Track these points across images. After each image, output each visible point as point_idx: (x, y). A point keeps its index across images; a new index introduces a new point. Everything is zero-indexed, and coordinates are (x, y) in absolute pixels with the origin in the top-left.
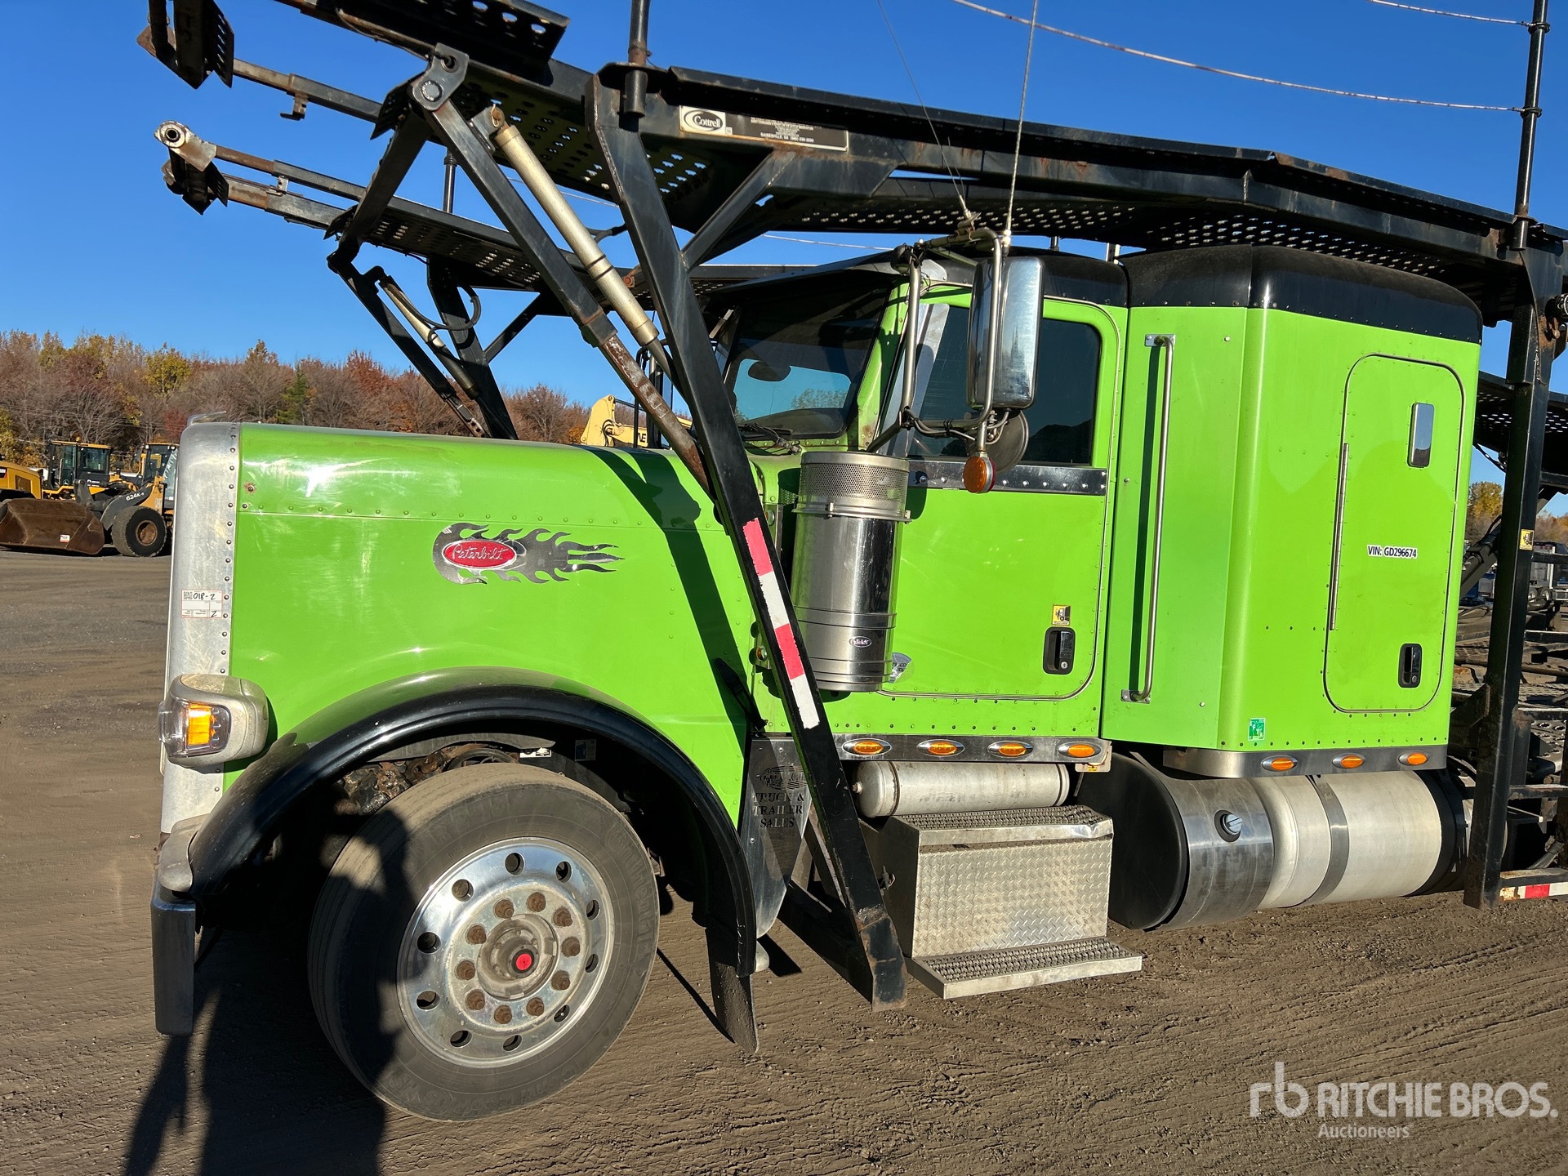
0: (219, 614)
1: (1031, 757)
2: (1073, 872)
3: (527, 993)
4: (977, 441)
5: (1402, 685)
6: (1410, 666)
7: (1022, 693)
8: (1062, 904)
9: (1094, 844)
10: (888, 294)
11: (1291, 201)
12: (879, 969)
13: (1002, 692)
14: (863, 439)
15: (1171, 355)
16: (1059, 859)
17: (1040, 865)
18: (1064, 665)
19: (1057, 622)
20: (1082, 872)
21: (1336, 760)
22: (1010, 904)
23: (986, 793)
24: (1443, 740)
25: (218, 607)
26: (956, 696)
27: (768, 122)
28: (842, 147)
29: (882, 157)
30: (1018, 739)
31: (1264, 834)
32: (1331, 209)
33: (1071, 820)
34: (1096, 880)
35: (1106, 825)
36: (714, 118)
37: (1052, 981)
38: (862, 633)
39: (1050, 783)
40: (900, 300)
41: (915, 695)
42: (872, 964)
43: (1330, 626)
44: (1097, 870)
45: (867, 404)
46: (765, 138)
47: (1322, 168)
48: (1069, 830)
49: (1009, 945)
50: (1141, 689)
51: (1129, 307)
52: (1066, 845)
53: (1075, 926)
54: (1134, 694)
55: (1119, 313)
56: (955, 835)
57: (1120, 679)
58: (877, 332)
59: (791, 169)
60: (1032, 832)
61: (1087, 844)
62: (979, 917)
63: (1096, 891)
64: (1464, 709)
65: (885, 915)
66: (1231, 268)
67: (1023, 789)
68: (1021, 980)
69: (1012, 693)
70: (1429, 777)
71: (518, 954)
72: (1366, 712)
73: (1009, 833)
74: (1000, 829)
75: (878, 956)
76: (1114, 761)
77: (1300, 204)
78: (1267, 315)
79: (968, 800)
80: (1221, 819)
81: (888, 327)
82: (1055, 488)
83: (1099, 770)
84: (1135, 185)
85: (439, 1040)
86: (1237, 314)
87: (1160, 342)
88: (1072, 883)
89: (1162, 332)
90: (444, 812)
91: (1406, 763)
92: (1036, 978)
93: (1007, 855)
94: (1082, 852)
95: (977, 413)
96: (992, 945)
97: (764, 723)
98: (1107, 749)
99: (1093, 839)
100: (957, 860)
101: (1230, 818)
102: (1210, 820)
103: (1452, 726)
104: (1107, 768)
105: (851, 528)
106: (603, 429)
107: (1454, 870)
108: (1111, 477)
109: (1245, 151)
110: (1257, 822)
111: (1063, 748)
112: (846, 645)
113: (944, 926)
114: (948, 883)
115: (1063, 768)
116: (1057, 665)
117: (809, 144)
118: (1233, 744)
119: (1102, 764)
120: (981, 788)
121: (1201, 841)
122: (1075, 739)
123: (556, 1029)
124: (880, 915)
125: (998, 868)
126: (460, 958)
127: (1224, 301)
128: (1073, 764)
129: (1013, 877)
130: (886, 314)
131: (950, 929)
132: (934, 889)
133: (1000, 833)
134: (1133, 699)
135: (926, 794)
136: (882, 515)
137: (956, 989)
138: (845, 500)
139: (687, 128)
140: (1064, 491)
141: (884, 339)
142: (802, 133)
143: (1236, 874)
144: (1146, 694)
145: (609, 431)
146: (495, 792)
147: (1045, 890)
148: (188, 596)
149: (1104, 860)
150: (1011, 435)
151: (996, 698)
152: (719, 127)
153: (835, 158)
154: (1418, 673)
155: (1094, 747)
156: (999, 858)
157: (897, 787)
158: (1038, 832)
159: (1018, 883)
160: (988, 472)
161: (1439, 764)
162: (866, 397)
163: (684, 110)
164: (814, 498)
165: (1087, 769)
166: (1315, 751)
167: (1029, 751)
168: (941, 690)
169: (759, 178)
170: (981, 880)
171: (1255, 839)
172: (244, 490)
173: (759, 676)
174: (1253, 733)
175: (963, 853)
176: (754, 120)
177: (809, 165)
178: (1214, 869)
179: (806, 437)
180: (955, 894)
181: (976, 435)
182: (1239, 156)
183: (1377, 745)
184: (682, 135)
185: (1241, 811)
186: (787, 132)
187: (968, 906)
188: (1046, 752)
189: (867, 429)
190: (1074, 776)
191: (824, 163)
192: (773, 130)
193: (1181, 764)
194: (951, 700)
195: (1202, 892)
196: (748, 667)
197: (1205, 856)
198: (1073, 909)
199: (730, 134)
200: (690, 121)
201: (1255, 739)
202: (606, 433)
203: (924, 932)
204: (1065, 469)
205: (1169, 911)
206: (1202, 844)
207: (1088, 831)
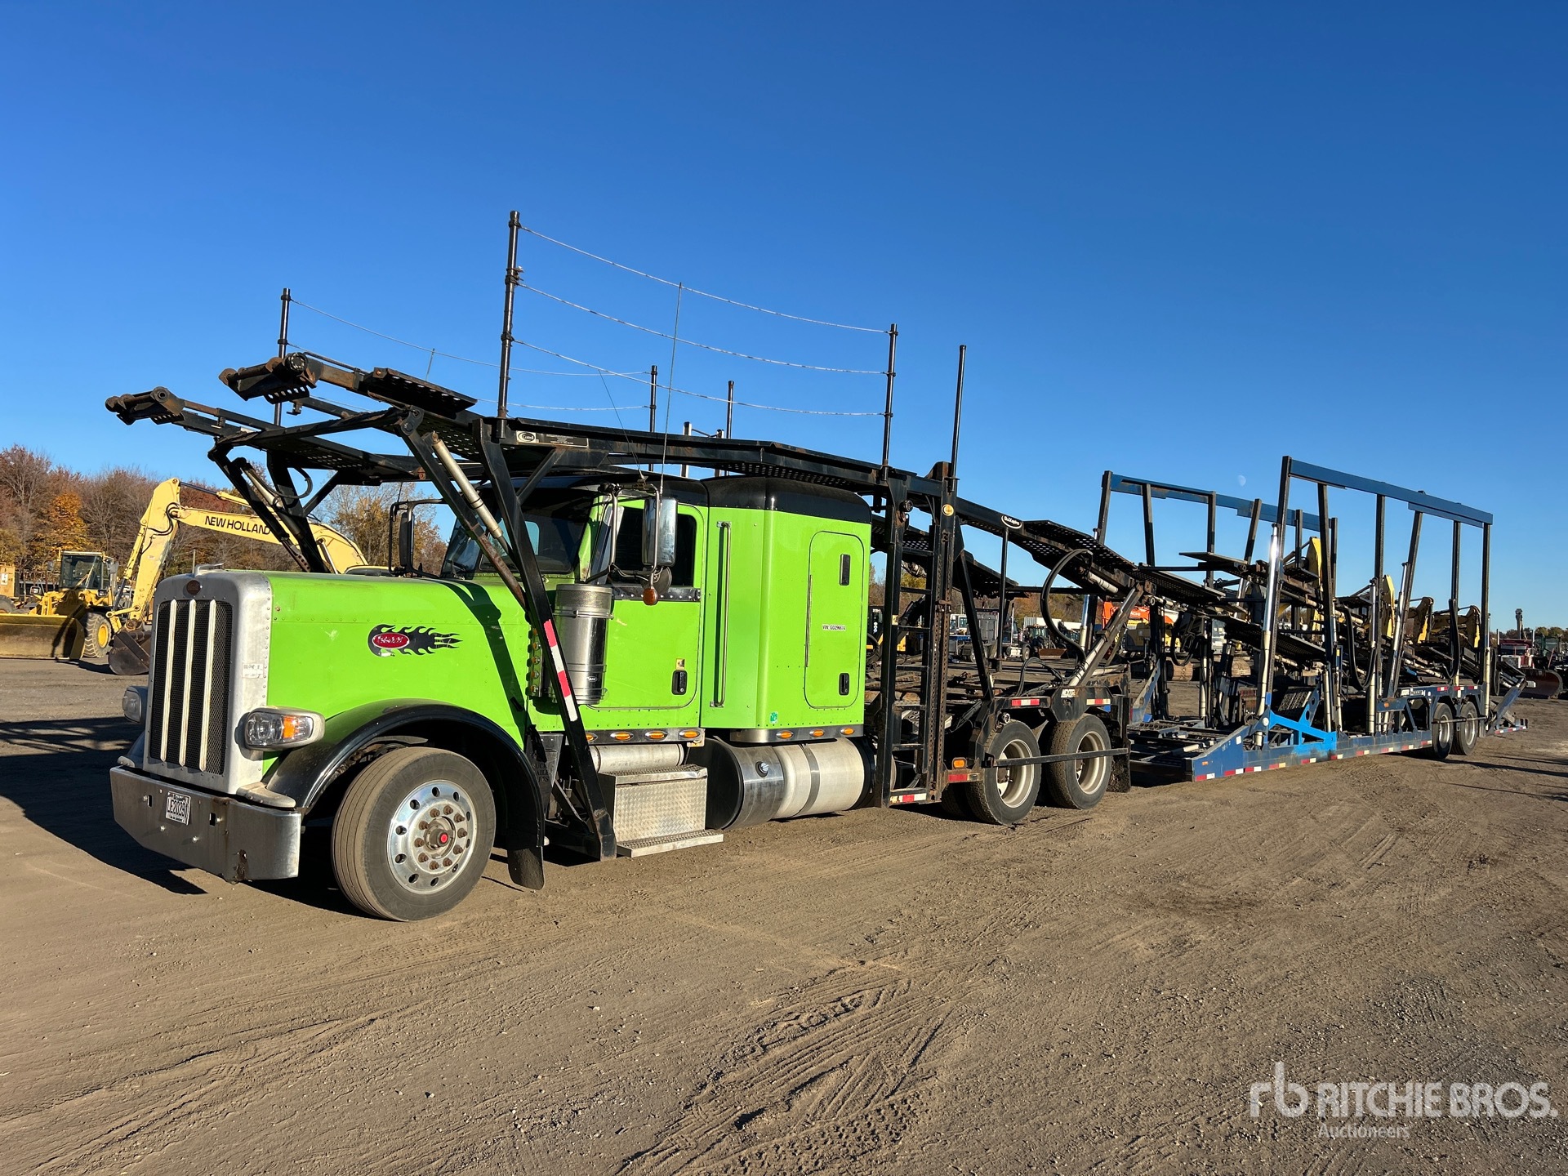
0: (261, 676)
1: (666, 739)
2: (688, 796)
3: (443, 855)
4: (650, 581)
5: (841, 694)
6: (844, 684)
7: (662, 705)
8: (684, 813)
9: (698, 781)
10: (592, 501)
11: (782, 461)
12: (604, 840)
13: (652, 705)
14: (583, 576)
15: (731, 532)
16: (682, 789)
17: (673, 793)
18: (682, 690)
19: (679, 668)
20: (693, 796)
21: (811, 733)
22: (660, 813)
23: (643, 760)
24: (861, 721)
25: (261, 672)
26: (630, 708)
27: (554, 436)
28: (586, 446)
29: (602, 449)
30: (660, 730)
31: (779, 775)
32: (800, 464)
33: (686, 770)
34: (700, 801)
35: (704, 771)
36: (531, 435)
37: (681, 847)
38: (592, 674)
39: (674, 754)
40: (599, 504)
41: (610, 708)
42: (601, 837)
43: (806, 666)
44: (700, 795)
45: (584, 557)
46: (553, 443)
47: (795, 448)
48: (685, 774)
49: (658, 835)
50: (719, 701)
51: (709, 507)
52: (685, 782)
53: (690, 824)
54: (716, 703)
55: (704, 510)
56: (632, 778)
57: (709, 696)
58: (588, 520)
59: (564, 456)
60: (669, 776)
61: (695, 781)
62: (644, 821)
63: (700, 806)
64: (870, 710)
65: (606, 813)
66: (756, 489)
67: (661, 758)
68: (667, 847)
69: (657, 705)
70: (855, 741)
71: (441, 835)
72: (825, 708)
73: (658, 776)
74: (654, 775)
75: (603, 833)
76: (705, 740)
77: (786, 462)
78: (774, 515)
79: (634, 764)
80: (758, 766)
81: (594, 517)
82: (676, 599)
83: (698, 745)
84: (713, 457)
85: (404, 878)
86: (758, 513)
87: (724, 526)
88: (688, 802)
89: (726, 521)
90: (407, 766)
91: (844, 734)
92: (674, 846)
93: (657, 787)
94: (693, 785)
95: (649, 568)
96: (650, 835)
97: (535, 726)
98: (703, 734)
99: (698, 779)
100: (633, 791)
101: (762, 765)
102: (753, 767)
103: (865, 715)
104: (702, 744)
105: (585, 622)
106: (167, 512)
107: (871, 792)
108: (703, 593)
109: (760, 442)
110: (775, 767)
111: (681, 734)
112: (583, 681)
113: (627, 826)
114: (629, 804)
115: (680, 745)
116: (679, 690)
117: (571, 445)
118: (763, 725)
119: (700, 742)
120: (641, 758)
121: (750, 779)
122: (688, 728)
123: (452, 876)
124: (604, 813)
125: (653, 795)
126: (416, 837)
127: (752, 505)
128: (686, 742)
129: (661, 800)
130: (592, 510)
131: (631, 827)
132: (623, 807)
133: (654, 776)
134: (716, 706)
135: (614, 762)
136: (600, 616)
137: (637, 852)
138: (582, 609)
139: (520, 441)
140: (681, 600)
141: (592, 523)
142: (568, 440)
143: (766, 793)
144: (722, 702)
145: (174, 514)
146: (427, 757)
147: (675, 806)
148: (246, 667)
149: (703, 789)
150: (664, 578)
151: (649, 709)
152: (534, 440)
153: (582, 450)
154: (848, 687)
155: (697, 732)
156: (654, 790)
157: (600, 758)
158: (672, 776)
159: (662, 802)
160: (656, 596)
161: (859, 734)
162: (582, 554)
163: (518, 432)
164: (564, 608)
165: (693, 745)
166: (801, 728)
167: (665, 736)
168: (623, 706)
169: (550, 462)
170: (645, 801)
171: (775, 778)
172: (274, 610)
173: (531, 702)
174: (772, 720)
175: (636, 787)
176: (548, 435)
177: (571, 453)
178: (756, 791)
179: (548, 573)
180: (633, 809)
181: (649, 578)
182: (758, 445)
183: (830, 725)
184: (517, 444)
185: (768, 762)
186: (562, 440)
187: (639, 815)
188: (673, 737)
189: (584, 570)
190: (685, 748)
191: (578, 453)
192: (556, 439)
193: (738, 738)
194: (627, 711)
195: (751, 804)
196: (525, 697)
197: (751, 786)
198: (688, 815)
199: (538, 442)
200: (521, 437)
201: (774, 722)
202: (170, 516)
203: (618, 829)
204: (681, 588)
205: (733, 817)
206: (750, 781)
207: (696, 775)
